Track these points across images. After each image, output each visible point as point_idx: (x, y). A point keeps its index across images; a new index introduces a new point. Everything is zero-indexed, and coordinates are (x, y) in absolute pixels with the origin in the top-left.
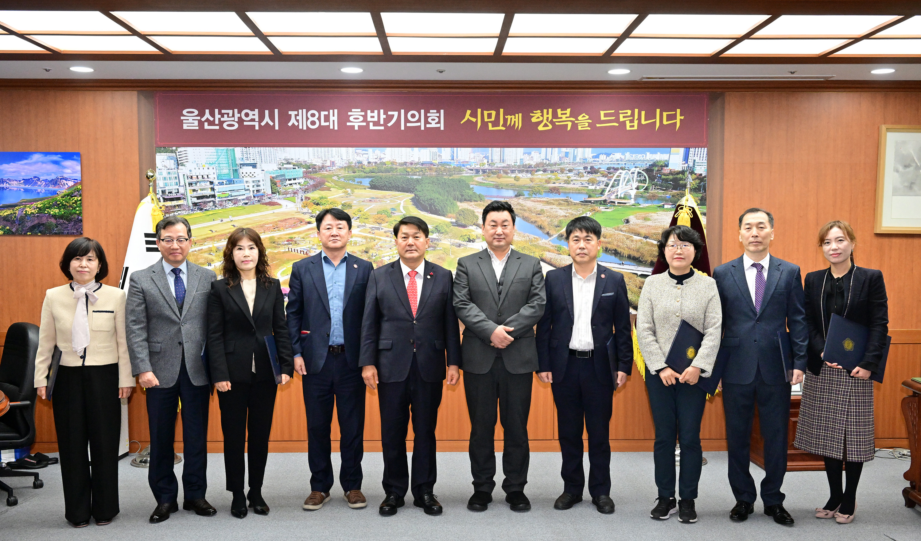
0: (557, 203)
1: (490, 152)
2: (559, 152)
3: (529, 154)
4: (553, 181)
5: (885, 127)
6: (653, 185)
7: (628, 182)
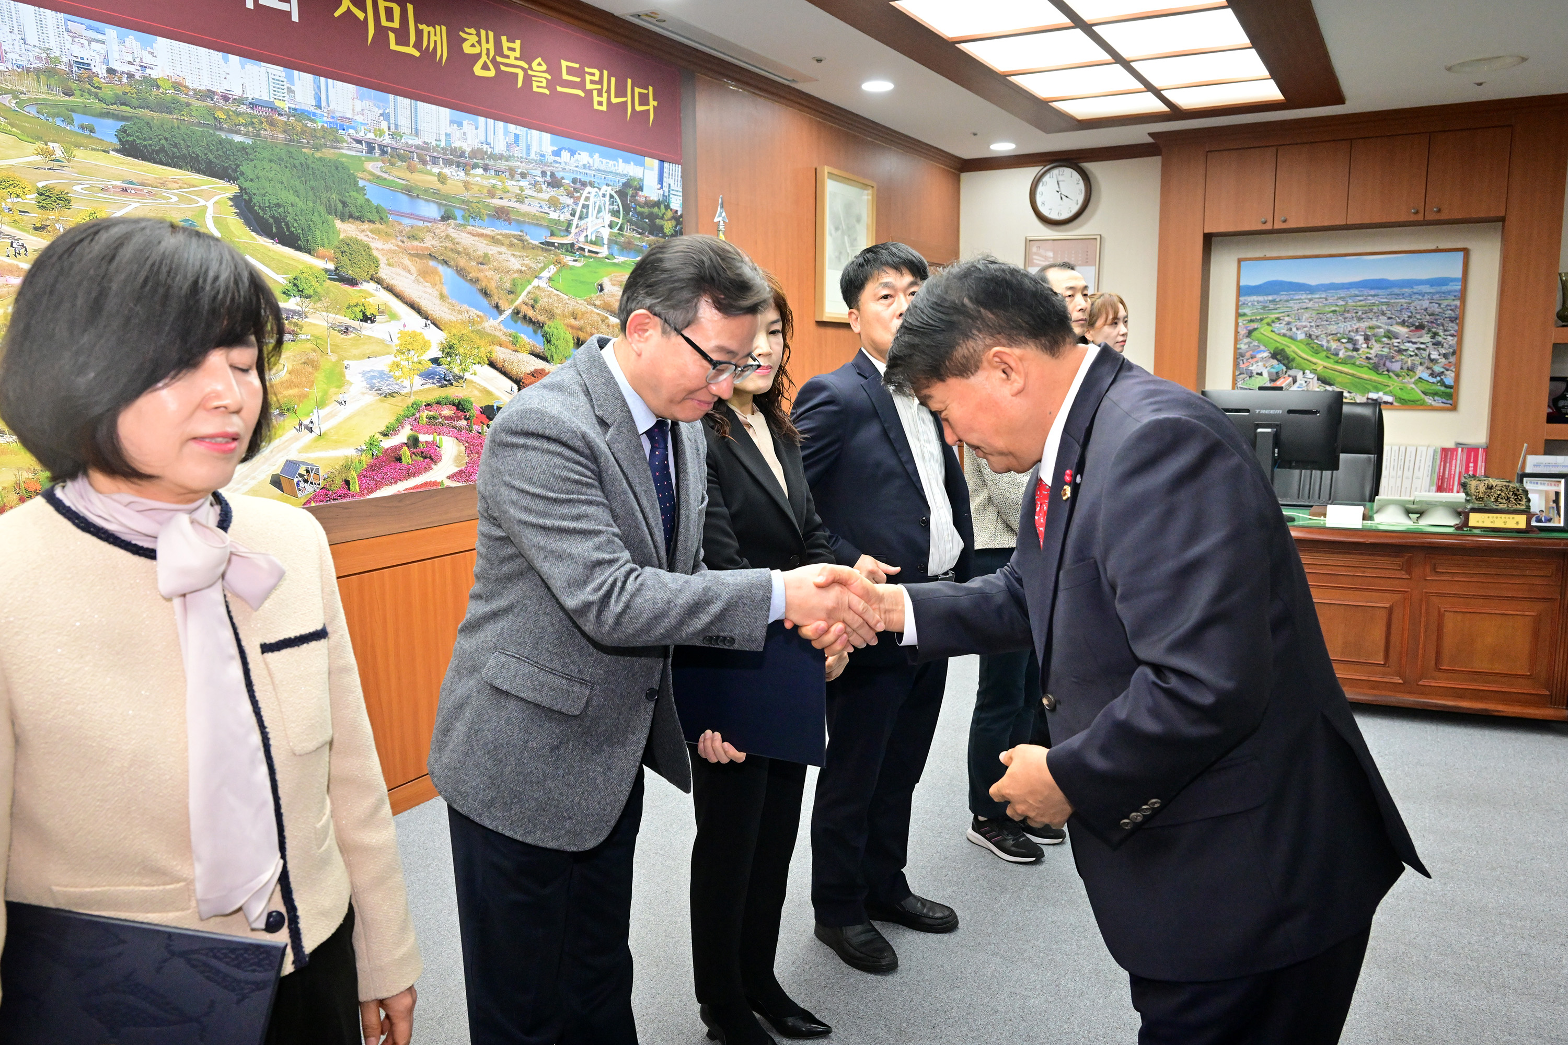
0: (507, 242)
1: (392, 104)
2: (506, 132)
3: (460, 125)
4: (499, 193)
5: (827, 169)
6: (628, 221)
7: (599, 211)
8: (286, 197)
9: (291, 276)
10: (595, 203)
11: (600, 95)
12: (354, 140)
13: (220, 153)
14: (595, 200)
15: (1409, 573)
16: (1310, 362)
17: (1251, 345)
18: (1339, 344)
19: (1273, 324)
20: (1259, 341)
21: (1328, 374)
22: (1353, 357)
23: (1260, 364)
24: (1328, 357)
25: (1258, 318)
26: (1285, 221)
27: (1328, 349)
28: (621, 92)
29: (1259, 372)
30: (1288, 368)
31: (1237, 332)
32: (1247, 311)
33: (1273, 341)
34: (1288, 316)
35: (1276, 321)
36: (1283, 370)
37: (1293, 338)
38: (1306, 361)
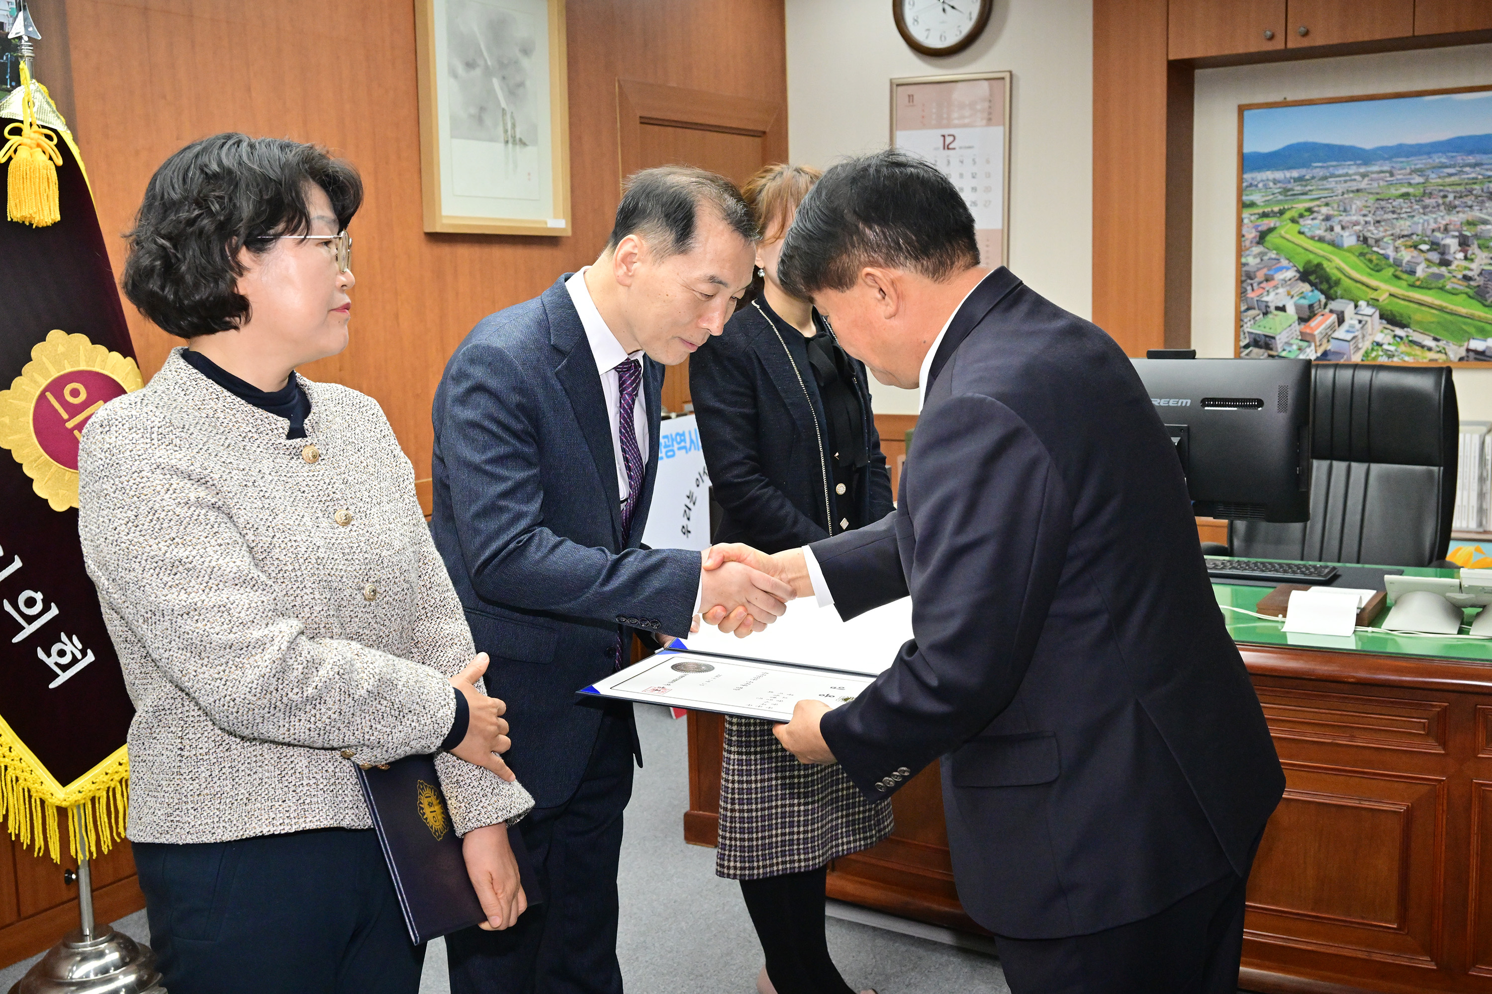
15: (1443, 744)
16: (1368, 286)
17: (1266, 258)
18: (1415, 253)
19: (1301, 221)
20: (1277, 249)
21: (1398, 307)
22: (1441, 276)
23: (1281, 290)
24: (1397, 277)
25: (1276, 209)
26: (1306, 34)
27: (1397, 263)
29: (1281, 305)
30: (1330, 298)
31: (1240, 236)
32: (1256, 197)
33: (1300, 250)
34: (1327, 205)
35: (1306, 214)
36: (1320, 301)
37: (1335, 245)
38: (1359, 285)
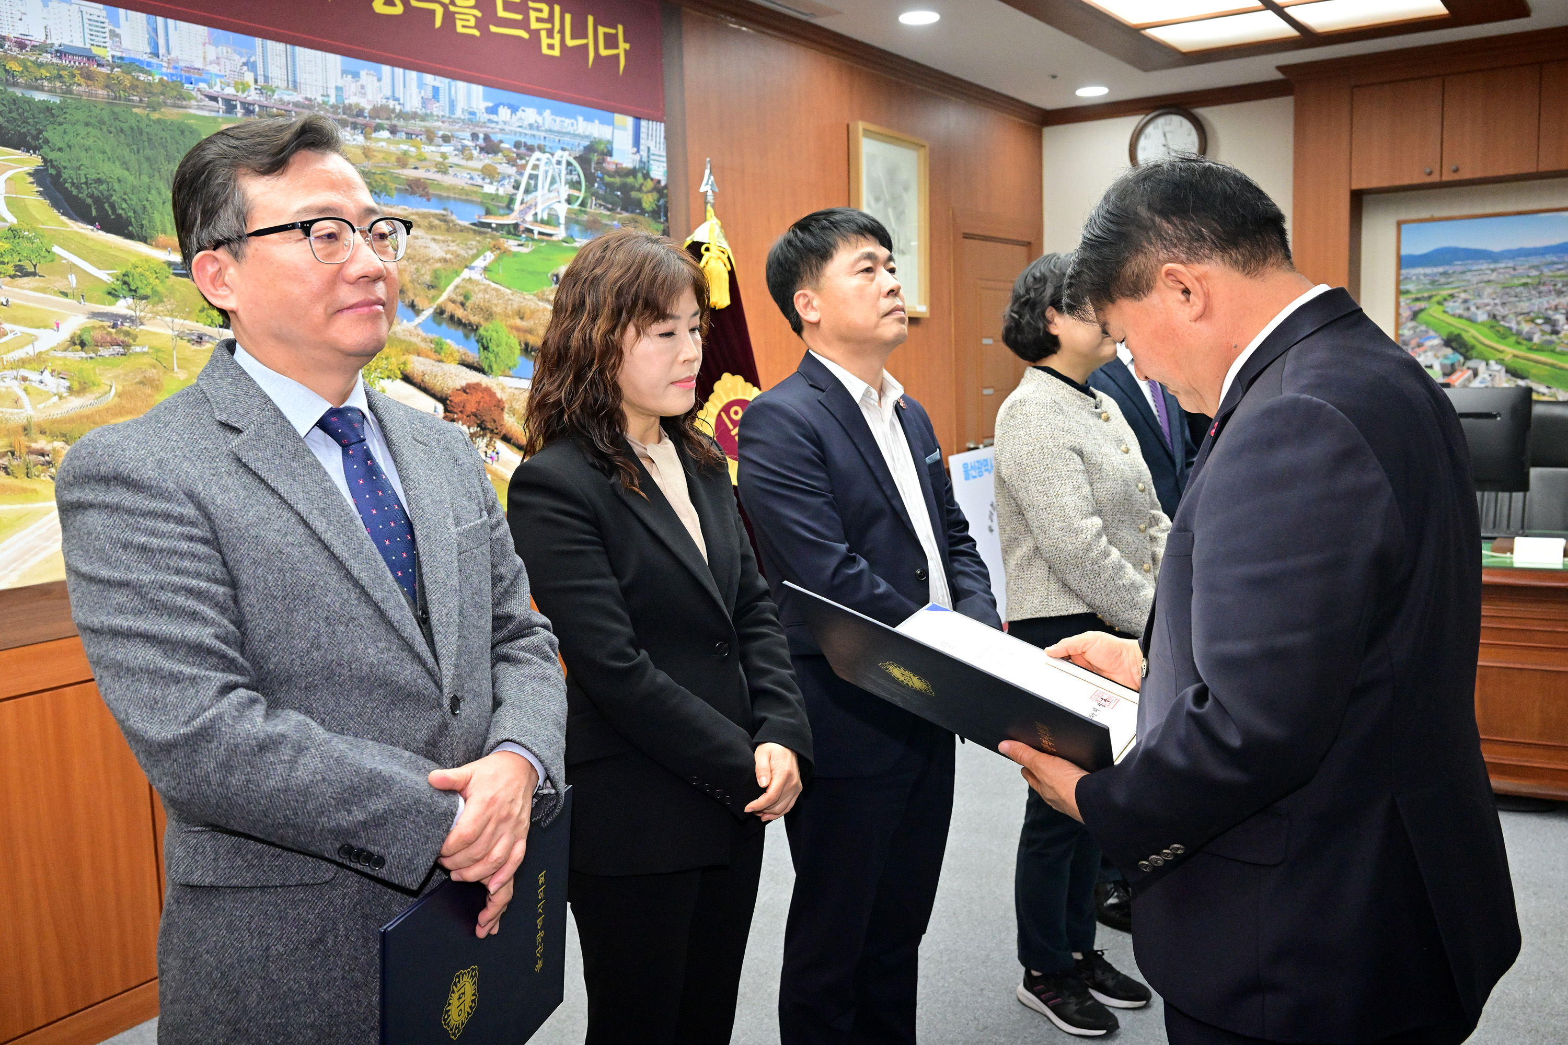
0: (425, 223)
1: (259, 50)
2: (421, 85)
3: (356, 75)
4: (412, 162)
5: (861, 125)
6: (593, 195)
7: (553, 182)
8: (111, 170)
9: (118, 272)
10: (546, 172)
11: (550, 34)
12: (207, 96)
13: (14, 115)
14: (547, 168)
16: (1496, 350)
17: (1418, 330)
18: (1533, 325)
19: (1446, 304)
20: (1427, 324)
21: (1520, 364)
22: (1551, 342)
23: (1430, 354)
24: (1518, 343)
25: (1426, 295)
26: (1456, 171)
27: (1519, 333)
28: (579, 31)
29: (1429, 364)
30: (1467, 358)
31: (1398, 315)
32: (1411, 287)
33: (1444, 324)
34: (1465, 291)
35: (1449, 298)
36: (1459, 361)
37: (1472, 320)
38: (1489, 349)
